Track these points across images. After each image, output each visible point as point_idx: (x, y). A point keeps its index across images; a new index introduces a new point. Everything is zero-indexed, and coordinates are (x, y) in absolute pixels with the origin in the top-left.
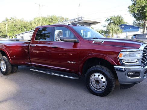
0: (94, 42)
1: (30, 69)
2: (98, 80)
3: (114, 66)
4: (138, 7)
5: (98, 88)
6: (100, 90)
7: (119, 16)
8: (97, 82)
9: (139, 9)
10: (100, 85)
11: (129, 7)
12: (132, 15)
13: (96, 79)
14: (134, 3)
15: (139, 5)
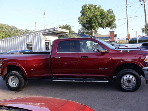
0: (122, 51)
1: (53, 80)
2: (130, 79)
3: (142, 68)
4: (87, 19)
5: (130, 85)
6: (131, 87)
7: (67, 25)
8: (129, 81)
9: (87, 21)
10: (131, 83)
11: (79, 18)
12: (81, 25)
13: (128, 79)
14: (82, 14)
15: (87, 16)
